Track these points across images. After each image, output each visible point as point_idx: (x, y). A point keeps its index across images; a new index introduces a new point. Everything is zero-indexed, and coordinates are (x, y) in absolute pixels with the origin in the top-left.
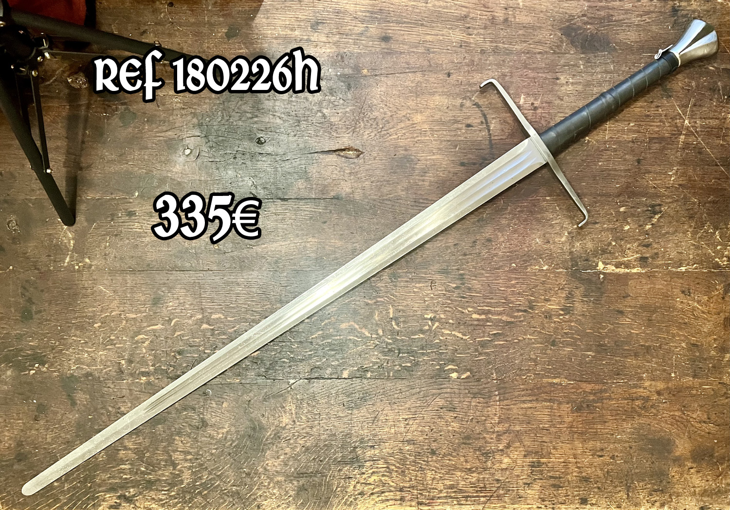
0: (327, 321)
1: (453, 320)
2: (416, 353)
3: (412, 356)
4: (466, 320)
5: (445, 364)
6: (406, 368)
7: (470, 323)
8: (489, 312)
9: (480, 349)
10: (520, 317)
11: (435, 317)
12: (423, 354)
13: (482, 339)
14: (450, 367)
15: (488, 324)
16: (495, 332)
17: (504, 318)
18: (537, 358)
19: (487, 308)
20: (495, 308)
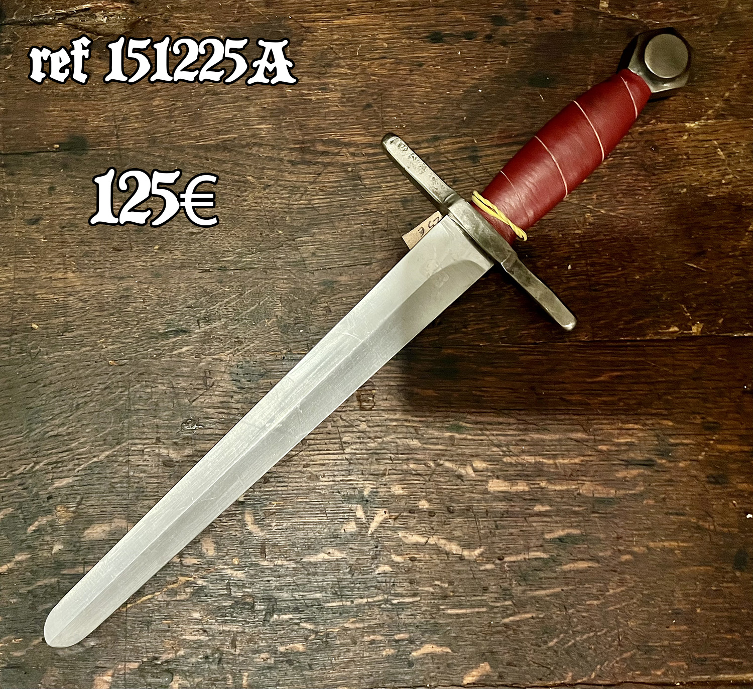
0: (44, 520)
1: (429, 501)
2: (321, 608)
3: (308, 620)
4: (472, 499)
5: (411, 641)
6: (289, 659)
7: (483, 506)
8: (539, 471)
9: (517, 590)
10: (634, 482)
11: (374, 493)
12: (342, 612)
13: (520, 557)
14: (428, 648)
15: (538, 508)
16: (561, 533)
17: (587, 488)
18: (693, 610)
19: (531, 459)
20: (554, 457)
